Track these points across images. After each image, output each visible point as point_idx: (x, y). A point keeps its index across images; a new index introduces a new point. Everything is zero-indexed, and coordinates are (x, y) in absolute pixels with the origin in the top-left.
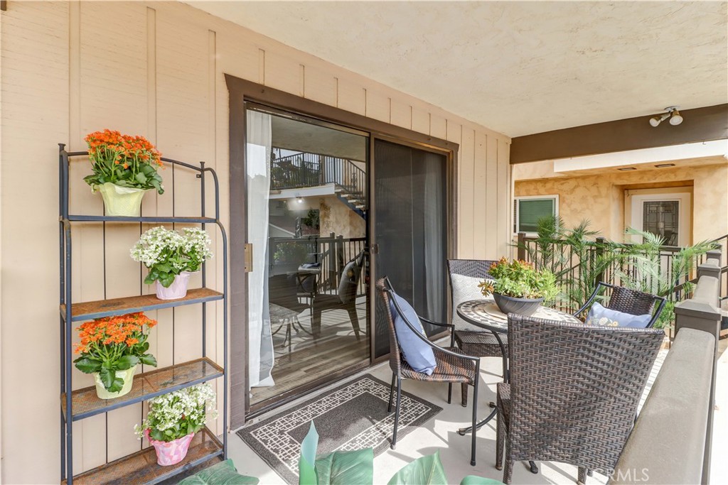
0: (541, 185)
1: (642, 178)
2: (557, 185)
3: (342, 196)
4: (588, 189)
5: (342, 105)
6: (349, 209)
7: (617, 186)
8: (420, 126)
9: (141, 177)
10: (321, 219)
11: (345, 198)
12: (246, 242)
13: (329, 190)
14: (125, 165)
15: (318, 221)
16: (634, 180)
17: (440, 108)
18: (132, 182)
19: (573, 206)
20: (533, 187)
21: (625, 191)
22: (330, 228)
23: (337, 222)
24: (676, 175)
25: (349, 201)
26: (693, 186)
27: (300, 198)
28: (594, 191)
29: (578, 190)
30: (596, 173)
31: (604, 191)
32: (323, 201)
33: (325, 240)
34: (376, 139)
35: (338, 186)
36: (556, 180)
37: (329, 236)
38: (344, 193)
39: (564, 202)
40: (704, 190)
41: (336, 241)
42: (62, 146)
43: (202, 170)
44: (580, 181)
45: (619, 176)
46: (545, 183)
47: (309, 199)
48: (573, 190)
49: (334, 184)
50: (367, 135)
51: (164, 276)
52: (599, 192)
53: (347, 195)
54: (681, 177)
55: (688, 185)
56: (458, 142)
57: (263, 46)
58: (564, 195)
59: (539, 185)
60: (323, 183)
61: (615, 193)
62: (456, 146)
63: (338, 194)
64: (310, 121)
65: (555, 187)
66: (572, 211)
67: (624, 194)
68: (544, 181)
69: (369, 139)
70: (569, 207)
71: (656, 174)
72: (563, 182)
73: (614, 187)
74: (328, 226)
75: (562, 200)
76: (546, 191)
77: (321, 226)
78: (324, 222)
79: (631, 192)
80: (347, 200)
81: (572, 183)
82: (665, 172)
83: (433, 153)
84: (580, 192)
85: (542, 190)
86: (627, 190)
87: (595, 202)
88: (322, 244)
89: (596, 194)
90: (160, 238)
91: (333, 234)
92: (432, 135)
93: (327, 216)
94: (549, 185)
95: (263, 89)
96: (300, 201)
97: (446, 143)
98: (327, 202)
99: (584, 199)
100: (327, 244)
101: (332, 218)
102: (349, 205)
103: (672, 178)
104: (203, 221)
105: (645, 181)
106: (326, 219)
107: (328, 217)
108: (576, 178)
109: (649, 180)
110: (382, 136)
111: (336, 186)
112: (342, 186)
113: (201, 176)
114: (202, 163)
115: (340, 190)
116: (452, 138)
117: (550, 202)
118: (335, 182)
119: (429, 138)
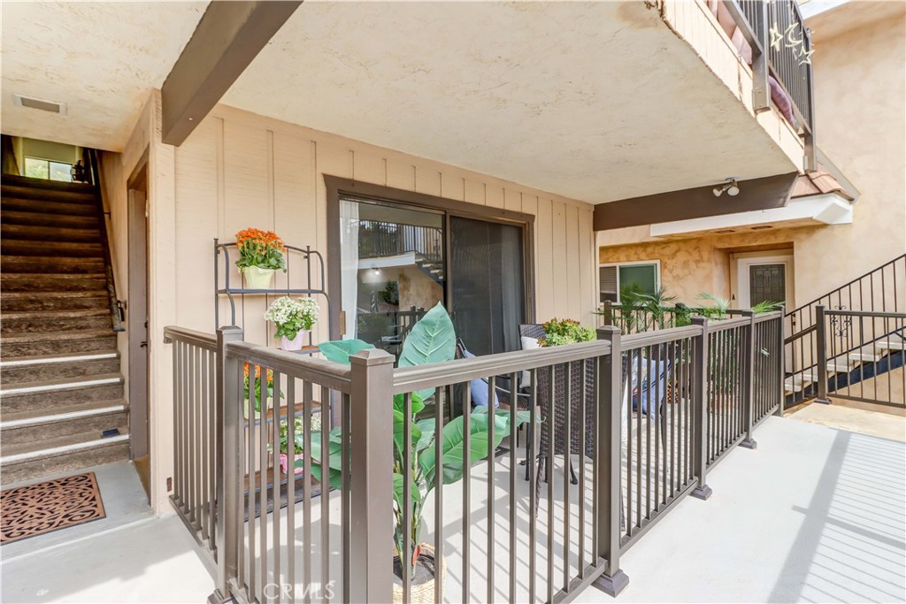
0: (641, 249)
1: (743, 240)
2: (658, 250)
3: (424, 266)
4: (690, 254)
5: (419, 190)
6: (432, 280)
7: (720, 250)
8: (494, 201)
9: (273, 261)
10: (400, 293)
11: (427, 268)
12: (341, 309)
13: (408, 260)
14: (263, 253)
15: (397, 295)
16: (735, 243)
17: (513, 183)
18: (267, 265)
19: (675, 273)
20: (633, 252)
21: (730, 255)
22: (411, 302)
23: (418, 295)
24: (776, 238)
25: (432, 272)
26: (793, 248)
27: (377, 269)
28: (696, 255)
29: (679, 254)
30: (695, 236)
31: (706, 255)
32: (402, 273)
33: (405, 314)
34: (451, 216)
35: (418, 255)
36: (656, 244)
37: (409, 310)
38: (425, 262)
39: (665, 267)
40: (804, 252)
41: (417, 313)
42: (216, 240)
43: (308, 252)
44: (681, 244)
45: (720, 239)
46: (646, 247)
47: (386, 270)
48: (674, 255)
49: (413, 253)
50: (443, 213)
51: (289, 333)
52: (701, 257)
53: (429, 265)
54: (781, 239)
55: (788, 248)
56: (534, 214)
57: (352, 149)
58: (666, 260)
59: (640, 250)
60: (402, 252)
61: (718, 258)
62: (532, 217)
63: (419, 264)
64: (392, 205)
65: (656, 251)
66: (674, 277)
67: (729, 258)
68: (644, 245)
69: (444, 217)
70: (671, 272)
71: (756, 237)
72: (664, 246)
73: (717, 252)
74: (408, 300)
75: (664, 266)
76: (647, 256)
77: (400, 299)
78: (403, 296)
79: (736, 255)
80: (430, 270)
81: (673, 247)
82: (765, 234)
83: (508, 225)
84: (681, 257)
85: (643, 255)
86: (732, 253)
87: (697, 267)
88: (402, 317)
89: (698, 258)
90: (286, 305)
91: (414, 308)
92: (507, 208)
93: (406, 288)
94: (650, 250)
95: (352, 182)
96: (377, 273)
97: (521, 215)
98: (407, 273)
99: (686, 263)
100: (407, 318)
101: (412, 291)
102: (431, 275)
103: (773, 241)
104: (310, 292)
105: (746, 244)
106: (406, 292)
107: (409, 290)
108: (677, 241)
109: (750, 242)
110: (456, 214)
111: (416, 255)
112: (424, 255)
113: (307, 257)
114: (308, 247)
115: (421, 260)
116: (527, 210)
117: (651, 268)
118: (415, 251)
119: (503, 212)
